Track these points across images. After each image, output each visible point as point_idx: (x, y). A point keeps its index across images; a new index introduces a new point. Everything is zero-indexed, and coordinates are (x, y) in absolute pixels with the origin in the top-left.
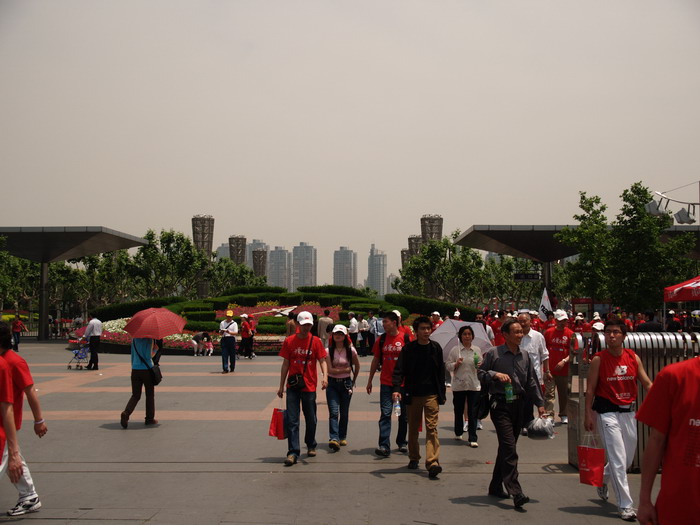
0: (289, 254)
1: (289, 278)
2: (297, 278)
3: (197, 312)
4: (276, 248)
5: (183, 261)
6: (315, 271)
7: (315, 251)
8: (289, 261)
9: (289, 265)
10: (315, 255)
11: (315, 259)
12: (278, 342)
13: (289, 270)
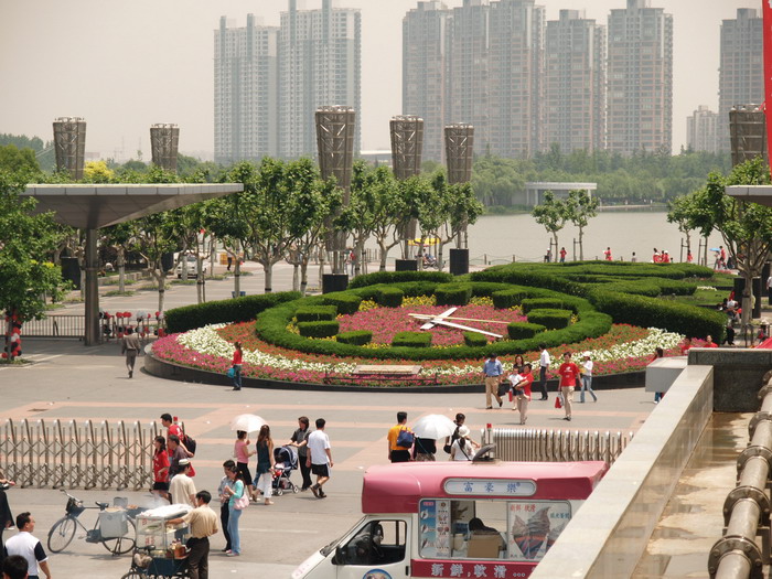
0: (599, 31)
1: (598, 97)
2: (620, 95)
3: (314, 323)
4: (563, 13)
5: (298, 209)
6: (669, 76)
7: (670, 20)
8: (598, 49)
9: (598, 60)
10: (669, 32)
11: (669, 45)
12: (408, 375)
13: (599, 72)
